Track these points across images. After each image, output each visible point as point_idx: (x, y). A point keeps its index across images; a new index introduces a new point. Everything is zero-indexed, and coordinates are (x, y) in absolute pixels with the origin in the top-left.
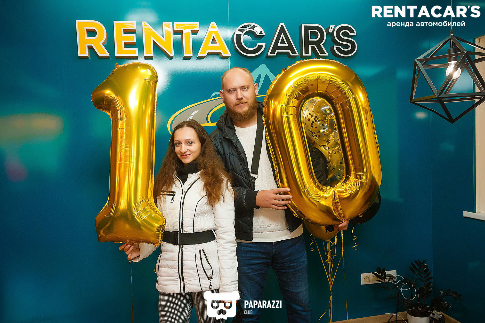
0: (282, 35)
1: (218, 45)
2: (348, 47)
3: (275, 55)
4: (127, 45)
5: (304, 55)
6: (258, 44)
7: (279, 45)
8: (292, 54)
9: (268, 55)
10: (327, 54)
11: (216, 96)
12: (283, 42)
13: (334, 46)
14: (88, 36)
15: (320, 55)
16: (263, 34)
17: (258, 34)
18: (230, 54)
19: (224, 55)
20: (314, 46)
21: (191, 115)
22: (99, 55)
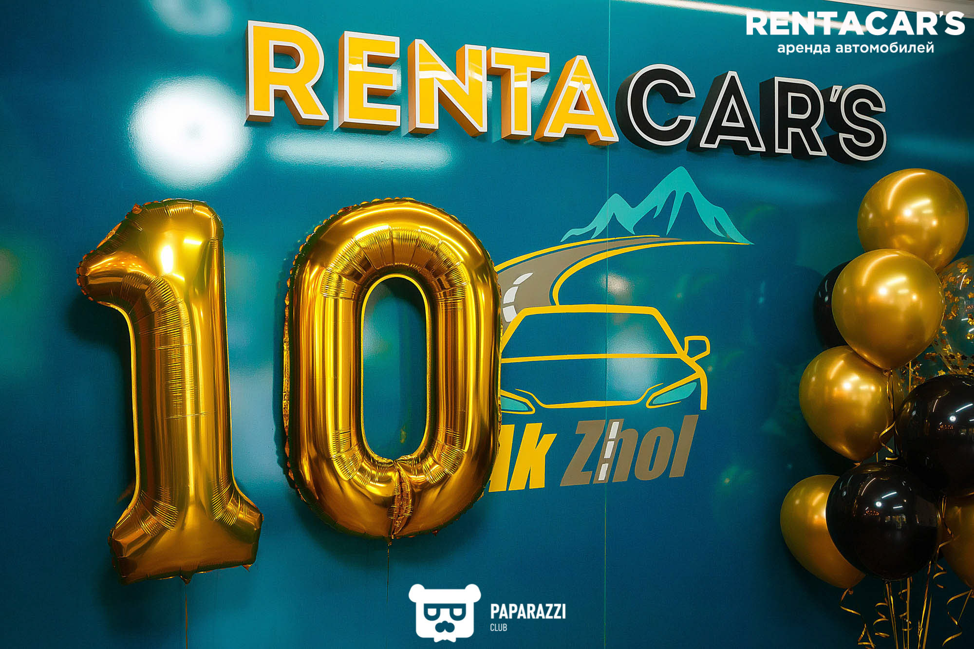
0: (733, 101)
1: (591, 112)
2: (867, 138)
4: (375, 96)
5: (778, 150)
6: (680, 118)
7: (725, 123)
8: (752, 146)
9: (701, 146)
10: (824, 153)
11: (573, 239)
12: (733, 118)
13: (840, 134)
14: (276, 66)
15: (811, 153)
16: (692, 94)
17: (680, 94)
18: (615, 138)
19: (602, 138)
20: (799, 130)
21: (514, 284)
22: (304, 116)
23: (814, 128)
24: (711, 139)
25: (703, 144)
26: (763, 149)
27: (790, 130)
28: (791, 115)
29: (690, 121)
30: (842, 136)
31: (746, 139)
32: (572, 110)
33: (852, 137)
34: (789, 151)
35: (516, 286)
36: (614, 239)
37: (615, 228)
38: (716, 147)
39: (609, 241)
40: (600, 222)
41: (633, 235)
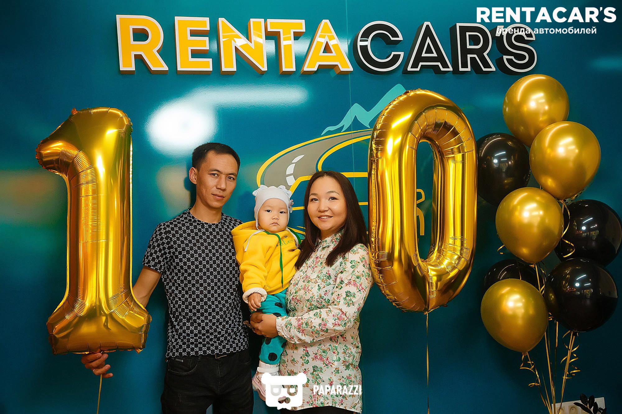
0: (428, 40)
1: (334, 54)
2: (524, 57)
3: (418, 69)
4: (196, 54)
5: (461, 69)
6: (393, 53)
7: (424, 55)
8: (443, 68)
9: (408, 70)
10: (493, 69)
11: (329, 133)
12: (429, 51)
13: (504, 56)
14: (135, 40)
15: (484, 69)
16: (401, 38)
17: (392, 39)
18: (351, 69)
19: (342, 69)
20: (475, 56)
21: (292, 162)
22: (153, 68)
23: (485, 54)
24: (415, 65)
25: (409, 69)
26: (451, 69)
27: (469, 56)
28: (469, 47)
29: (400, 55)
30: (505, 57)
31: (439, 64)
32: (321, 53)
33: (512, 57)
34: (469, 69)
35: (293, 163)
36: (356, 131)
37: (356, 125)
38: (419, 70)
39: (353, 133)
40: (347, 122)
41: (369, 128)
